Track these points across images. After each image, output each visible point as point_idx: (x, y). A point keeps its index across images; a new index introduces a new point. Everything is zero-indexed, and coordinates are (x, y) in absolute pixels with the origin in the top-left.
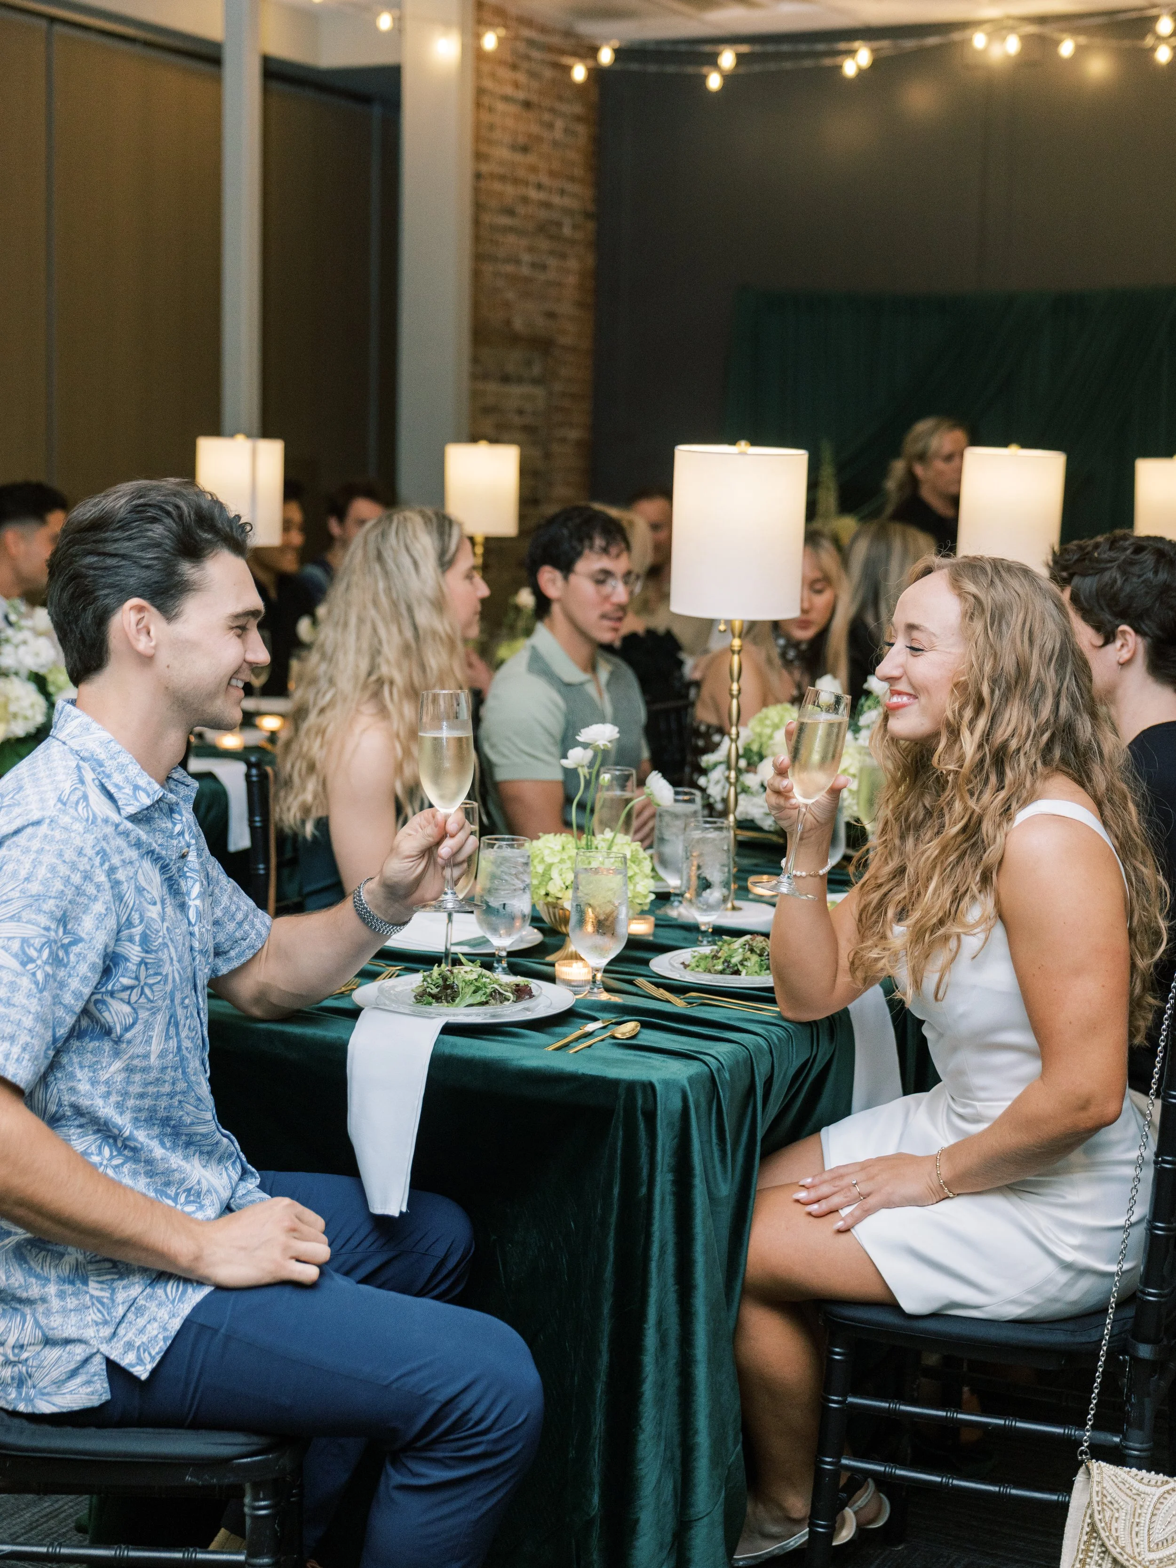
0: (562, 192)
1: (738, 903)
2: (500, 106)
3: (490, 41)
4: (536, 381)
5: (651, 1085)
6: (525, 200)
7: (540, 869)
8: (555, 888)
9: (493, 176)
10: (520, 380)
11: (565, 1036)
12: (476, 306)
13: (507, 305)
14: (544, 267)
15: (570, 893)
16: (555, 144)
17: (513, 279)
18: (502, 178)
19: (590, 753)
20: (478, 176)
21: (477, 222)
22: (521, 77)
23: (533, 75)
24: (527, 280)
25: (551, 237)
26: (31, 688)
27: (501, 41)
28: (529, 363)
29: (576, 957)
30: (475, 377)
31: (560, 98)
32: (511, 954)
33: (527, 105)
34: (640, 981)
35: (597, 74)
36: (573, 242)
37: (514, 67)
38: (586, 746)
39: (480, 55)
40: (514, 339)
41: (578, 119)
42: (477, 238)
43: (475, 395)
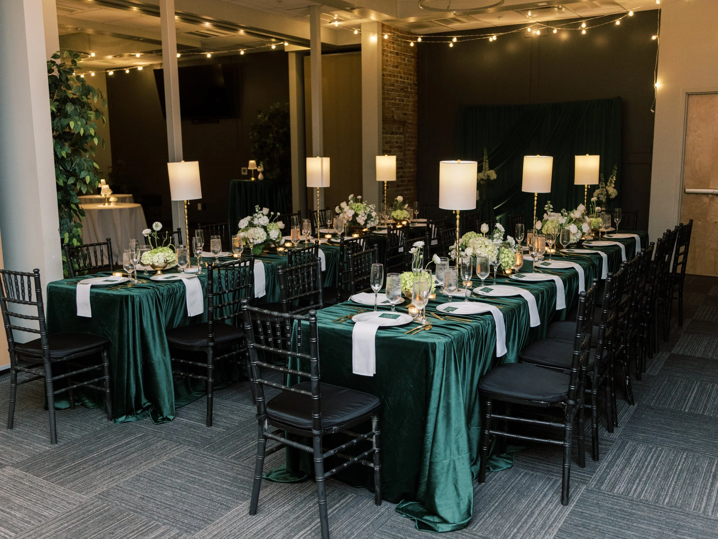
0: (408, 79)
1: (459, 289)
2: (389, 55)
3: (386, 37)
4: (400, 134)
5: (435, 343)
6: (397, 81)
7: (404, 282)
8: (408, 287)
9: (387, 75)
10: (397, 134)
11: (411, 329)
12: (383, 113)
13: (393, 112)
14: (403, 101)
15: (412, 288)
16: (405, 65)
17: (393, 104)
18: (390, 75)
19: (417, 249)
20: (383, 75)
21: (383, 88)
22: (395, 46)
23: (398, 45)
24: (398, 104)
25: (405, 92)
26: (262, 230)
27: (389, 36)
28: (399, 128)
29: (414, 306)
30: (383, 133)
31: (407, 51)
32: (396, 305)
33: (397, 54)
34: (432, 313)
35: (417, 44)
36: (411, 93)
37: (393, 43)
38: (415, 247)
39: (383, 40)
40: (395, 121)
41: (412, 57)
42: (383, 93)
43: (383, 138)
